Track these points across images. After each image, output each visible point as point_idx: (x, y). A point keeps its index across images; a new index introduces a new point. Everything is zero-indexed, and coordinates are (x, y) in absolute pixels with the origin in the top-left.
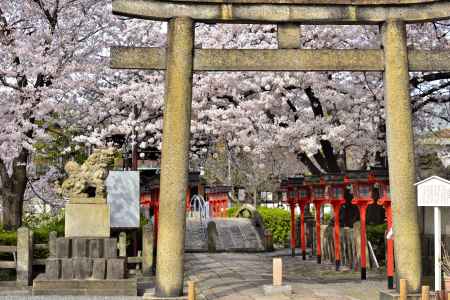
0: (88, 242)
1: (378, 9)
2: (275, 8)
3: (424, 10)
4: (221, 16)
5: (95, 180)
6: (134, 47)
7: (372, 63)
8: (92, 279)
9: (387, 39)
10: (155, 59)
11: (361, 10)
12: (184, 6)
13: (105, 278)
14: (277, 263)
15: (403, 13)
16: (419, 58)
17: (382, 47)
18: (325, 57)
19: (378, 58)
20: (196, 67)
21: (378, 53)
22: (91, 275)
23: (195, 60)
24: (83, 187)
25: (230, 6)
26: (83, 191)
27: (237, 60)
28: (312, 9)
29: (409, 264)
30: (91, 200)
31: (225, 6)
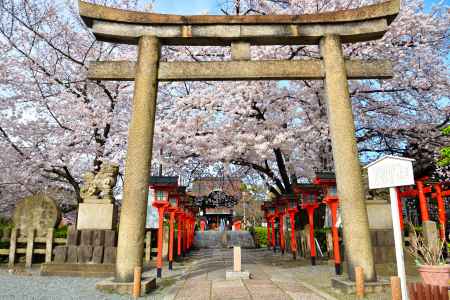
0: (92, 232)
4: (181, 34)
5: (104, 186)
6: (109, 62)
7: (313, 70)
8: (91, 263)
9: (326, 49)
10: (126, 70)
11: (302, 27)
12: (151, 27)
13: (102, 262)
14: (237, 250)
15: (339, 30)
16: (355, 66)
17: (322, 58)
18: (272, 67)
19: (319, 68)
20: (160, 77)
22: (91, 259)
23: (160, 71)
24: (94, 191)
25: (189, 27)
26: (94, 194)
28: (259, 27)
29: (362, 251)
30: (100, 201)
31: (185, 27)
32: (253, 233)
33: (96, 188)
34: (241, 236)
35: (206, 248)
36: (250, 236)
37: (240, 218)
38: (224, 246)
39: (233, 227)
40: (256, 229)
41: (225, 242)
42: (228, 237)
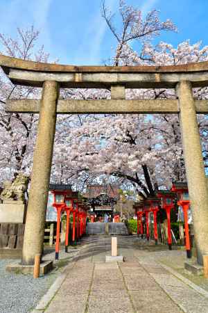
0: (9, 225)
1: (174, 75)
2: (109, 74)
3: (203, 76)
4: (74, 80)
5: (18, 191)
6: (20, 99)
7: (171, 107)
8: (8, 248)
9: (180, 92)
10: (33, 106)
11: (163, 75)
12: (52, 74)
13: (15, 247)
14: (114, 240)
15: (189, 77)
16: (202, 104)
17: (177, 98)
18: (141, 104)
19: (175, 104)
20: (58, 110)
21: (175, 101)
22: (7, 245)
23: (58, 106)
24: (11, 194)
25: (80, 74)
26: (11, 197)
27: (84, 106)
28: (132, 75)
30: (15, 202)
31: (77, 74)
32: (127, 224)
33: (13, 193)
34: (118, 226)
35: (94, 234)
36: (125, 227)
37: (118, 213)
38: (107, 233)
39: (114, 219)
40: (129, 221)
41: (107, 231)
42: (110, 227)
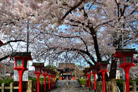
32: (79, 81)
34: (74, 83)
35: (60, 87)
36: (78, 83)
37: (74, 76)
38: (67, 87)
39: (72, 79)
40: (80, 79)
41: (68, 85)
42: (69, 83)
